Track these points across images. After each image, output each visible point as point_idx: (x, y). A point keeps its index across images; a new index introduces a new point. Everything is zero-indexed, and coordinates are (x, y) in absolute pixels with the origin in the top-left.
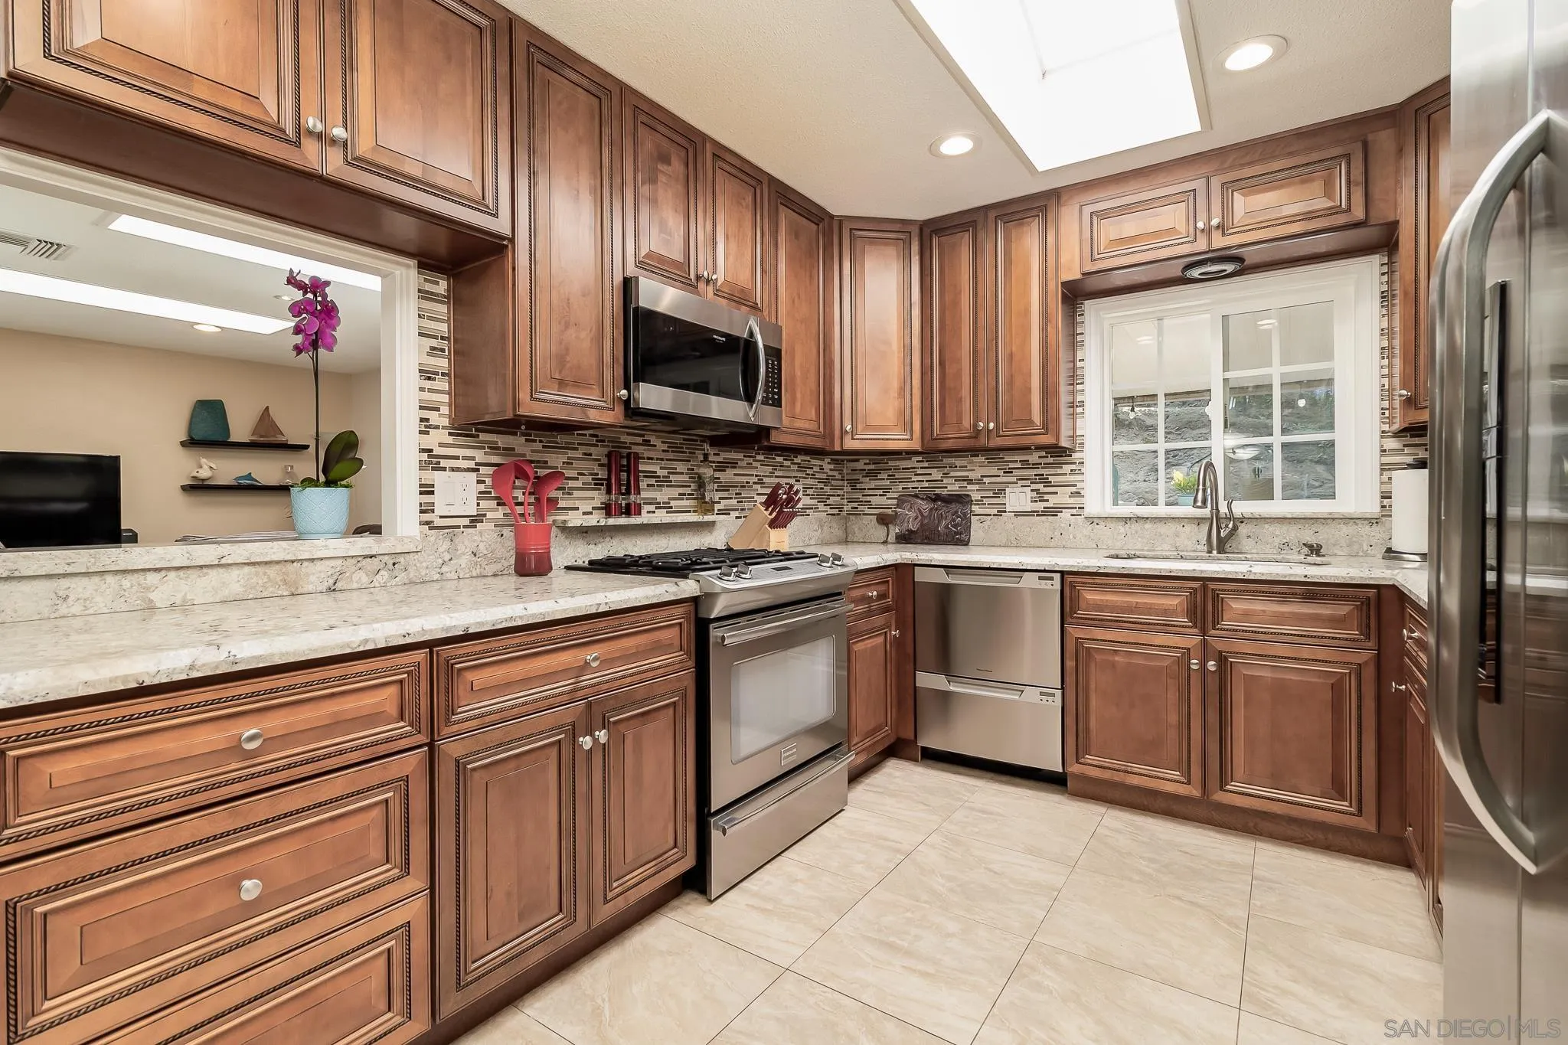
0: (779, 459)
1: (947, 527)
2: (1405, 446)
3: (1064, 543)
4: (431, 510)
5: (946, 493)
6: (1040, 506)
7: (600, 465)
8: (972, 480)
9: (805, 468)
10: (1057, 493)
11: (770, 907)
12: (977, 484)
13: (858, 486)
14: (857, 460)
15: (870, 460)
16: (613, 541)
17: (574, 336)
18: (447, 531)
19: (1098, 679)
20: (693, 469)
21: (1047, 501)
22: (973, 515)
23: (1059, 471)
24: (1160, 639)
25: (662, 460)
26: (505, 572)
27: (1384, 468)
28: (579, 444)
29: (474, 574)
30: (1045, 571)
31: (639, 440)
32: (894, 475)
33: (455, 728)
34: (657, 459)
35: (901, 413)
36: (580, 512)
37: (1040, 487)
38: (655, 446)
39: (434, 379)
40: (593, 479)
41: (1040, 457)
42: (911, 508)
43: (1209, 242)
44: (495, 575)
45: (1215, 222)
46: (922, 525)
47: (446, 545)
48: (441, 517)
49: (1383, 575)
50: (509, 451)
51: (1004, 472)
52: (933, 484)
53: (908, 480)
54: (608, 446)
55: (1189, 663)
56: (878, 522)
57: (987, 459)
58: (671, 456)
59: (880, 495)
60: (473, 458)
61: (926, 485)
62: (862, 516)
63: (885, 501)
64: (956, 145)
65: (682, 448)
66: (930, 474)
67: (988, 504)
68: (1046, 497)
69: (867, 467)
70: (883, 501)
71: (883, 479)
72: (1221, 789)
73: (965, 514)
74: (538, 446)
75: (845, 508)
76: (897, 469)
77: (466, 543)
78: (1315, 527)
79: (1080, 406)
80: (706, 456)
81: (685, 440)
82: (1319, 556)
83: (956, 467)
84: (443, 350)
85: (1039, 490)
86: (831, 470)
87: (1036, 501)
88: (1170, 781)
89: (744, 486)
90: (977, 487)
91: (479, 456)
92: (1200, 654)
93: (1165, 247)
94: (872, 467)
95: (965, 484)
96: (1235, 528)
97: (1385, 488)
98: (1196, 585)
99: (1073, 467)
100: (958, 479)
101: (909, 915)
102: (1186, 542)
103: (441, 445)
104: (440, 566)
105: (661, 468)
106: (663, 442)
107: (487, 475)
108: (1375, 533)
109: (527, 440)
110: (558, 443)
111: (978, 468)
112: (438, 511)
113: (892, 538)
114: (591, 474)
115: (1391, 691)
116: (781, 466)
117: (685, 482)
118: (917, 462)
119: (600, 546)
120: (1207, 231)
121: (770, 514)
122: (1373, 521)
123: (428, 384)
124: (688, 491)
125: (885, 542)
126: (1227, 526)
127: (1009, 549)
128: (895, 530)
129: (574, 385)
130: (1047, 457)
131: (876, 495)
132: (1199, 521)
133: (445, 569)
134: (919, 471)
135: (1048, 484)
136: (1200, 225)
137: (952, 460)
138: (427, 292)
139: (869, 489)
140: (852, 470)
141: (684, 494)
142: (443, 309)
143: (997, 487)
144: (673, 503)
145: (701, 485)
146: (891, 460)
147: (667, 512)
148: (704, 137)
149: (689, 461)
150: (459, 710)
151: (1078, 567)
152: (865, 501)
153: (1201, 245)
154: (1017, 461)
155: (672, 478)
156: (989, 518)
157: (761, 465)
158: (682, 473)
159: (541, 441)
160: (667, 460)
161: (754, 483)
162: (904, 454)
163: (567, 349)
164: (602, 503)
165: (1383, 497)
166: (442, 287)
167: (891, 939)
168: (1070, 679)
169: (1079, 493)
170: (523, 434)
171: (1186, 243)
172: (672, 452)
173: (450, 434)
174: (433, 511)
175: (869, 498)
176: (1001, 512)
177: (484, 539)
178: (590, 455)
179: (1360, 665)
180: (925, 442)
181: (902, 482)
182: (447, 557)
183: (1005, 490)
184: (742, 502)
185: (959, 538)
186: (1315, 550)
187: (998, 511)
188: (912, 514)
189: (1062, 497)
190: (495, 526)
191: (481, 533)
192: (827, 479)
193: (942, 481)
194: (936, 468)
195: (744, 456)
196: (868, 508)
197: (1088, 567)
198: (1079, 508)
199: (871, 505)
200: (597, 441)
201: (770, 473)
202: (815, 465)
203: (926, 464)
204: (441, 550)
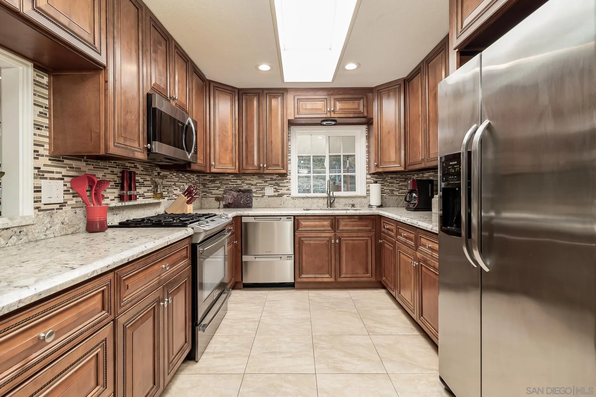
0: (181, 175)
1: (244, 201)
2: (371, 177)
3: (285, 206)
4: (39, 201)
5: (243, 189)
6: (277, 194)
7: (118, 177)
8: (253, 184)
9: (189, 178)
10: (282, 189)
11: (222, 355)
12: (255, 186)
13: (206, 186)
14: (206, 176)
15: (211, 176)
16: (124, 212)
17: (130, 117)
18: (48, 212)
19: (304, 249)
20: (152, 179)
21: (279, 192)
22: (253, 197)
23: (283, 182)
24: (324, 235)
25: (141, 174)
26: (77, 232)
27: (367, 183)
28: (109, 167)
29: (63, 234)
30: (289, 216)
31: (133, 165)
32: (222, 182)
33: (123, 309)
34: (140, 174)
35: (232, 159)
36: (109, 199)
37: (277, 187)
38: (138, 168)
39: (41, 130)
40: (115, 184)
41: (276, 177)
42: (229, 194)
43: (331, 115)
44: (72, 233)
45: (332, 109)
46: (234, 200)
47: (49, 219)
48: (45, 204)
49: (376, 212)
50: (78, 169)
51: (264, 182)
52: (238, 186)
53: (228, 184)
54: (120, 168)
55: (331, 241)
56: (215, 200)
57: (258, 177)
58: (144, 173)
59: (216, 190)
60: (60, 173)
61: (235, 186)
62: (208, 198)
63: (219, 192)
64: (264, 67)
65: (148, 169)
66: (237, 182)
67: (259, 193)
68: (279, 190)
69: (210, 179)
70: (217, 192)
71: (218, 183)
72: (340, 277)
73: (251, 197)
74: (91, 167)
75: (201, 195)
76: (223, 179)
77: (59, 217)
78: (353, 199)
79: (289, 161)
80: (159, 173)
81: (149, 166)
82: (354, 207)
83: (247, 179)
84: (46, 114)
85: (276, 188)
86: (196, 179)
87: (275, 192)
88: (326, 278)
89: (170, 186)
90: (254, 187)
91: (64, 171)
92: (334, 238)
93: (318, 114)
94: (213, 178)
95: (250, 186)
96: (334, 200)
97: (368, 188)
98: (333, 217)
99: (287, 180)
100: (248, 184)
101: (272, 341)
102: (321, 205)
103: (45, 165)
104: (45, 231)
105: (141, 178)
106: (141, 167)
107: (68, 182)
108: (365, 201)
109: (86, 164)
110: (100, 166)
111: (255, 180)
112: (43, 202)
113: (222, 206)
114: (114, 181)
115: (379, 242)
116: (181, 178)
117: (149, 184)
118: (232, 177)
119: (118, 215)
120: (330, 111)
121: (187, 198)
122: (365, 197)
123: (38, 132)
124: (150, 188)
125: (219, 208)
126: (332, 199)
127: (266, 209)
128: (222, 203)
129: (129, 141)
130: (279, 177)
131: (215, 190)
132: (324, 198)
133: (48, 232)
134: (232, 181)
135: (279, 186)
136: (328, 109)
137: (245, 177)
138: (38, 82)
139: (211, 187)
140: (203, 180)
141: (149, 190)
142: (46, 92)
143: (262, 187)
144: (145, 194)
145: (156, 186)
146: (220, 176)
147: (143, 198)
148: (172, 39)
149: (151, 175)
150: (124, 300)
151: (300, 214)
152: (210, 192)
153: (328, 115)
154: (269, 178)
155: (145, 183)
156: (259, 198)
157: (175, 177)
158: (148, 181)
159: (93, 165)
160: (143, 175)
161: (173, 185)
162: (226, 174)
163: (127, 123)
164: (118, 195)
165: (367, 191)
166: (45, 80)
167: (272, 350)
168: (297, 251)
169: (289, 189)
170: (85, 161)
171: (324, 114)
172: (145, 171)
173: (50, 160)
174: (40, 201)
175: (211, 191)
176: (263, 196)
177: (67, 215)
178: (113, 172)
179: (371, 236)
180: (240, 170)
181: (225, 185)
182: (49, 226)
183: (265, 188)
184: (169, 193)
185: (249, 206)
186: (353, 206)
187: (262, 195)
188: (230, 197)
189: (283, 191)
190: (72, 208)
191: (66, 212)
192: (195, 183)
193: (242, 184)
194: (239, 180)
195: (170, 173)
196: (211, 195)
197: (303, 214)
198: (289, 194)
199: (212, 193)
200: (116, 165)
201: (178, 180)
202: (192, 177)
203: (235, 178)
204: (46, 222)
